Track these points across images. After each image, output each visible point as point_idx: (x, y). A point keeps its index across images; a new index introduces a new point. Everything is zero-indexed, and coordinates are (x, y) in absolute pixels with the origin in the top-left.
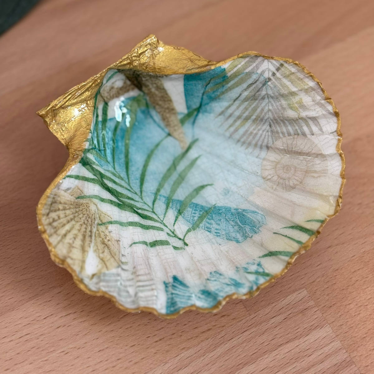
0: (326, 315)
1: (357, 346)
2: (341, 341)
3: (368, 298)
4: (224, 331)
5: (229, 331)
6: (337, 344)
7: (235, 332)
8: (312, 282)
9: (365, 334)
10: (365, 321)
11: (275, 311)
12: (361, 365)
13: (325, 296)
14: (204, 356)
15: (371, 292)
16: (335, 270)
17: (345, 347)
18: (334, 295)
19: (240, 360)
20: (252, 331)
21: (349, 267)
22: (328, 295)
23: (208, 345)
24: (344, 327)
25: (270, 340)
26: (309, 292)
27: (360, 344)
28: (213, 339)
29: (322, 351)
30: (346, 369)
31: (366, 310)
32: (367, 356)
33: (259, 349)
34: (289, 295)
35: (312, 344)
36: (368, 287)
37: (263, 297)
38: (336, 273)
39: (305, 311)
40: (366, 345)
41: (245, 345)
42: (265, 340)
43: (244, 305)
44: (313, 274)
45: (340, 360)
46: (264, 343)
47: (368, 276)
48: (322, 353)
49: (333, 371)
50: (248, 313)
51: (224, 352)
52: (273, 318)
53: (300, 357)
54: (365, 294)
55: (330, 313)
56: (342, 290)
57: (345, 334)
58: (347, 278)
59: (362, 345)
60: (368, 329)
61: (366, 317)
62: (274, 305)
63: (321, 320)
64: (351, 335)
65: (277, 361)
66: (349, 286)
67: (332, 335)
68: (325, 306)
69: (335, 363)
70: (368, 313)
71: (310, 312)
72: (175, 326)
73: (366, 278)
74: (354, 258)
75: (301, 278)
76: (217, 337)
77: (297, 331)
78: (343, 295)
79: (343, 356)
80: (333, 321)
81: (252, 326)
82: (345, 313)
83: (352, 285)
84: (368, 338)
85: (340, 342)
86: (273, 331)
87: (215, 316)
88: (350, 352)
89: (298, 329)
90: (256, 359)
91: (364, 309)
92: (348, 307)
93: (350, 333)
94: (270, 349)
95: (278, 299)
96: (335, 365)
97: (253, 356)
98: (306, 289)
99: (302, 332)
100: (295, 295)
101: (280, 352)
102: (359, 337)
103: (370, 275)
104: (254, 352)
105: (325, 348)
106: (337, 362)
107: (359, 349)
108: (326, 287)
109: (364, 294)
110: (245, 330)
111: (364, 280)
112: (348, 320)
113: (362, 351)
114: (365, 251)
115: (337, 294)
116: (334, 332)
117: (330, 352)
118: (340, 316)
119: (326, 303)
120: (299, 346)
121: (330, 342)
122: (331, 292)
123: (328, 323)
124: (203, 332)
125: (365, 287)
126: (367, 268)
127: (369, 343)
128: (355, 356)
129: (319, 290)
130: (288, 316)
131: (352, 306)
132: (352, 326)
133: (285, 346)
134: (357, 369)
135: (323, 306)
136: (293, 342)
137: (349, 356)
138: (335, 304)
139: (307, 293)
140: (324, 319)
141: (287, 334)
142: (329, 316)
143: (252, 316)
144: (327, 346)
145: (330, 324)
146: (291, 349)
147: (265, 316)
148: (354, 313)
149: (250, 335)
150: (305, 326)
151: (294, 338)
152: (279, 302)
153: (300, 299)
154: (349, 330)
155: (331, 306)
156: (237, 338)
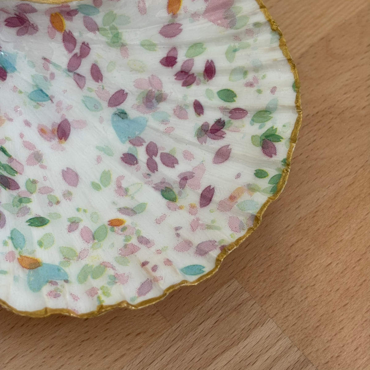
0: (266, 307)
1: (311, 339)
2: (289, 337)
3: (314, 276)
4: (142, 354)
5: (149, 352)
6: (285, 342)
7: (156, 352)
8: (243, 269)
9: (318, 322)
10: (316, 305)
12: (319, 363)
13: (261, 283)
15: (316, 267)
16: (268, 248)
17: (296, 343)
18: (272, 279)
20: (178, 347)
21: (285, 241)
22: (264, 281)
24: (290, 318)
25: (202, 353)
26: (241, 283)
27: (314, 336)
28: (130, 366)
29: (269, 354)
31: (314, 291)
32: (325, 350)
34: (217, 291)
35: (254, 348)
36: (311, 262)
37: (184, 300)
38: (270, 251)
39: (239, 307)
40: (321, 336)
41: (170, 366)
42: (196, 354)
43: (163, 315)
44: (242, 258)
45: (292, 362)
46: (195, 359)
47: (309, 248)
48: (269, 357)
50: (168, 323)
52: (201, 324)
53: (243, 368)
54: (310, 271)
55: (270, 304)
56: (280, 272)
57: (293, 327)
58: (284, 256)
59: (316, 337)
60: (320, 315)
61: (316, 300)
62: (199, 307)
63: (261, 315)
64: (301, 326)
66: (288, 265)
67: (277, 331)
68: (263, 296)
70: (317, 295)
71: (246, 308)
72: (79, 360)
73: (308, 250)
74: (289, 228)
75: (229, 266)
76: (134, 363)
77: (234, 334)
78: (283, 278)
79: (294, 356)
80: (276, 313)
81: (177, 339)
82: (289, 300)
83: (292, 263)
84: (322, 326)
85: (289, 339)
86: (203, 341)
87: (128, 336)
88: (303, 348)
89: (234, 332)
91: (312, 291)
92: (291, 291)
94: (203, 364)
95: (204, 298)
98: (237, 279)
99: (239, 334)
100: (223, 289)
101: (216, 366)
102: (310, 327)
103: (312, 246)
105: (271, 350)
106: (289, 365)
107: (313, 343)
110: (168, 346)
111: (305, 255)
112: (294, 308)
113: (317, 344)
114: (301, 218)
115: (276, 278)
116: (280, 328)
117: (280, 352)
118: (284, 304)
119: (263, 291)
120: (238, 354)
121: (276, 341)
122: (267, 277)
124: (116, 360)
125: (308, 262)
126: (307, 238)
127: (325, 332)
128: (311, 353)
129: (253, 277)
130: (220, 318)
131: (296, 289)
132: (300, 315)
133: (221, 358)
134: (315, 368)
135: (260, 296)
136: (231, 350)
137: (303, 353)
138: (274, 291)
139: (238, 283)
140: (265, 313)
141: (222, 341)
142: (270, 307)
143: (175, 327)
144: (273, 346)
145: (273, 317)
146: (229, 359)
147: (191, 324)
148: (301, 298)
149: (176, 352)
150: (243, 326)
151: (231, 345)
152: (206, 302)
153: (231, 292)
154: (297, 320)
155: (270, 295)
156: (159, 359)
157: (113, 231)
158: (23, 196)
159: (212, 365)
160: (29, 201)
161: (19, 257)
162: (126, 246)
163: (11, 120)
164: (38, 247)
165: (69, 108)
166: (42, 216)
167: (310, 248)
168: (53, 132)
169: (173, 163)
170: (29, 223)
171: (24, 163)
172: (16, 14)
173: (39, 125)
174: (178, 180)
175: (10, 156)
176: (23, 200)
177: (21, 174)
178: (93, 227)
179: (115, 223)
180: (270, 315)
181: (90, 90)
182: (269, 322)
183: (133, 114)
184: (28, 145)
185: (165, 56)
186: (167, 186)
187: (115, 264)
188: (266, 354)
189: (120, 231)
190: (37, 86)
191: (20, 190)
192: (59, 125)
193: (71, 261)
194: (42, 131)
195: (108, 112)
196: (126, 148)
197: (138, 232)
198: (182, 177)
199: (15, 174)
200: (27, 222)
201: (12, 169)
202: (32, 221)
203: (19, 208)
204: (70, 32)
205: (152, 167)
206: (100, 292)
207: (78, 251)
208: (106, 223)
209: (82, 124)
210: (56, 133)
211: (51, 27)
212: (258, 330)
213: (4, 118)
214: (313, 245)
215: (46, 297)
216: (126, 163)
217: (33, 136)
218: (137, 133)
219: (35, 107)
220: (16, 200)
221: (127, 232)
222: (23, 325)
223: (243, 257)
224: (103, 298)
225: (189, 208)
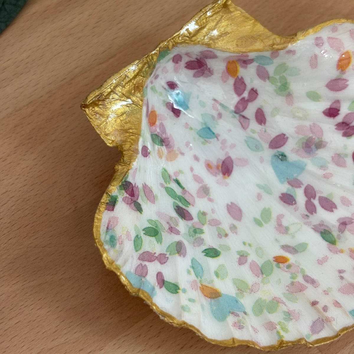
157: (279, 267)
158: (197, 227)
160: (202, 232)
161: (200, 286)
162: (292, 283)
163: (183, 154)
164: (215, 277)
165: (233, 146)
166: (215, 247)
168: (217, 167)
169: (332, 208)
170: (205, 254)
171: (195, 195)
172: (197, 59)
173: (206, 160)
174: (337, 224)
175: (183, 188)
176: (197, 230)
177: (193, 206)
178: (260, 262)
179: (280, 260)
181: (253, 131)
183: (292, 157)
184: (197, 179)
185: (328, 107)
186: (327, 229)
187: (284, 300)
189: (285, 268)
190: (205, 124)
191: (193, 221)
192: (224, 162)
193: (245, 293)
194: (209, 166)
195: (268, 153)
196: (284, 188)
197: (303, 271)
198: (342, 221)
199: (189, 206)
200: (203, 252)
201: (186, 200)
202: (207, 252)
203: (194, 238)
204: (242, 78)
205: (311, 209)
206: (278, 327)
207: (250, 283)
208: (272, 259)
209: (244, 162)
210: (220, 168)
211: (225, 72)
213: (177, 152)
215: (232, 328)
216: (284, 202)
217: (201, 170)
218: (295, 175)
219: (203, 143)
220: (192, 230)
221: (293, 269)
222: (192, 346)
224: (282, 333)
225: (349, 252)
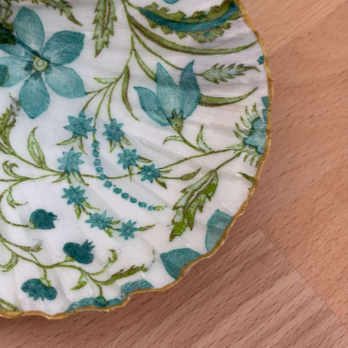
0: (290, 258)
1: (334, 290)
2: (313, 288)
3: (338, 229)
4: (169, 298)
5: (176, 297)
6: (308, 292)
7: (183, 297)
8: (268, 220)
9: (341, 274)
10: (339, 258)
11: (228, 262)
12: (341, 313)
13: (286, 235)
14: (148, 333)
15: (340, 221)
16: (293, 201)
17: (319, 294)
18: (297, 232)
19: (194, 330)
21: (310, 195)
22: (289, 233)
23: (152, 319)
24: (314, 269)
26: (266, 233)
27: (337, 288)
28: (157, 309)
29: (292, 303)
30: (324, 320)
33: (215, 313)
34: (242, 240)
35: (278, 296)
36: (335, 216)
38: (295, 205)
39: (264, 257)
40: (343, 287)
41: (196, 311)
42: (221, 300)
46: (220, 305)
47: (333, 203)
48: (292, 306)
49: (309, 326)
50: (195, 270)
51: (172, 325)
52: (226, 272)
53: (267, 316)
54: (334, 225)
55: (294, 255)
56: (305, 224)
57: (316, 278)
58: (309, 209)
60: (343, 268)
61: (339, 252)
62: (225, 255)
63: (285, 265)
65: (238, 325)
66: (312, 218)
67: (300, 281)
68: (287, 247)
69: (310, 316)
70: (340, 247)
71: (270, 258)
73: (332, 205)
74: (313, 183)
75: (254, 217)
76: (161, 307)
77: (258, 283)
78: (307, 231)
80: (300, 263)
81: (203, 286)
82: (313, 252)
83: (316, 216)
84: (345, 278)
85: (312, 290)
86: (229, 288)
88: (326, 298)
90: (213, 326)
91: (335, 244)
92: (315, 244)
93: (322, 276)
94: (228, 311)
96: (310, 318)
97: (208, 323)
98: (262, 229)
99: (264, 283)
100: (249, 239)
101: (241, 312)
102: (333, 279)
104: (209, 318)
105: (295, 299)
106: (312, 314)
107: (336, 293)
108: (285, 224)
109: (332, 226)
110: (194, 292)
111: (329, 209)
112: (317, 260)
113: (340, 295)
114: (325, 173)
115: (300, 231)
116: (303, 278)
117: (302, 302)
118: (307, 256)
119: (288, 243)
120: (263, 302)
121: (299, 290)
122: (292, 229)
123: (294, 268)
124: (144, 303)
125: (332, 216)
126: (331, 193)
128: (333, 303)
129: (278, 229)
130: (244, 267)
131: (320, 242)
132: (323, 267)
133: (246, 305)
134: (338, 318)
135: (285, 247)
137: (325, 304)
138: (298, 243)
139: (263, 234)
140: (289, 263)
141: (247, 289)
142: (295, 258)
143: (201, 274)
144: (297, 295)
145: (297, 268)
146: (253, 307)
147: (217, 271)
148: (324, 250)
149: (202, 298)
150: (267, 275)
151: (256, 293)
152: (231, 251)
153: (256, 243)
154: (320, 272)
155: (295, 247)
156: (185, 304)
159: (237, 311)
167: (335, 203)
180: (294, 266)
182: (294, 272)
188: (289, 303)
212: (282, 280)
214: (337, 200)
223: (268, 209)
